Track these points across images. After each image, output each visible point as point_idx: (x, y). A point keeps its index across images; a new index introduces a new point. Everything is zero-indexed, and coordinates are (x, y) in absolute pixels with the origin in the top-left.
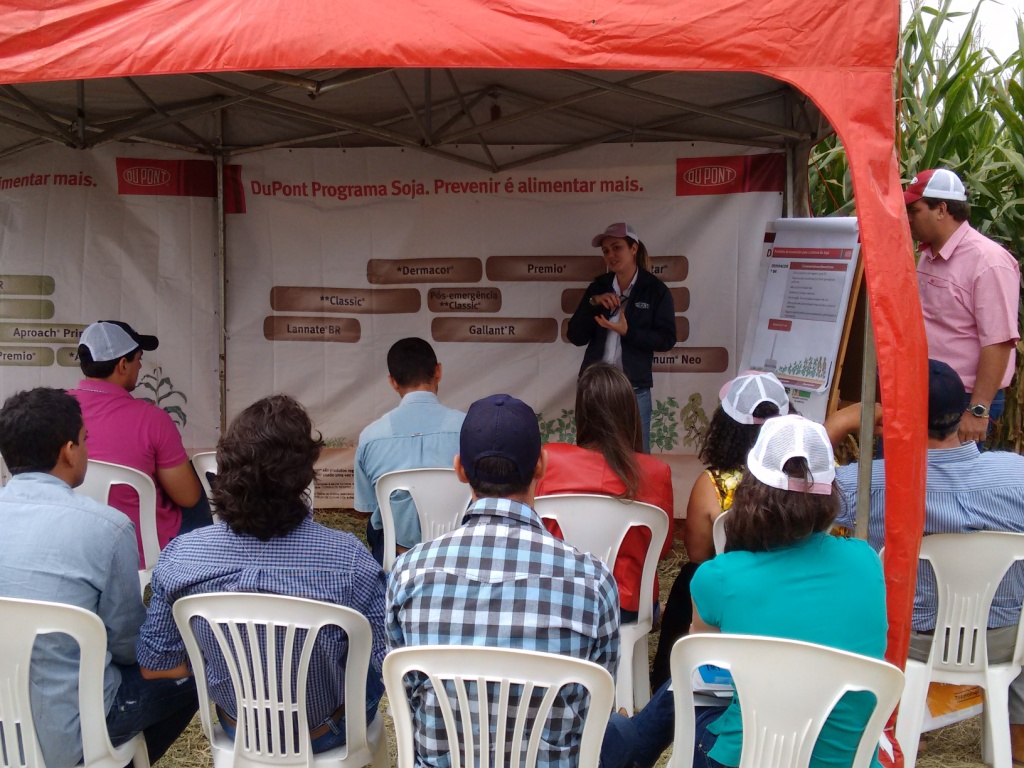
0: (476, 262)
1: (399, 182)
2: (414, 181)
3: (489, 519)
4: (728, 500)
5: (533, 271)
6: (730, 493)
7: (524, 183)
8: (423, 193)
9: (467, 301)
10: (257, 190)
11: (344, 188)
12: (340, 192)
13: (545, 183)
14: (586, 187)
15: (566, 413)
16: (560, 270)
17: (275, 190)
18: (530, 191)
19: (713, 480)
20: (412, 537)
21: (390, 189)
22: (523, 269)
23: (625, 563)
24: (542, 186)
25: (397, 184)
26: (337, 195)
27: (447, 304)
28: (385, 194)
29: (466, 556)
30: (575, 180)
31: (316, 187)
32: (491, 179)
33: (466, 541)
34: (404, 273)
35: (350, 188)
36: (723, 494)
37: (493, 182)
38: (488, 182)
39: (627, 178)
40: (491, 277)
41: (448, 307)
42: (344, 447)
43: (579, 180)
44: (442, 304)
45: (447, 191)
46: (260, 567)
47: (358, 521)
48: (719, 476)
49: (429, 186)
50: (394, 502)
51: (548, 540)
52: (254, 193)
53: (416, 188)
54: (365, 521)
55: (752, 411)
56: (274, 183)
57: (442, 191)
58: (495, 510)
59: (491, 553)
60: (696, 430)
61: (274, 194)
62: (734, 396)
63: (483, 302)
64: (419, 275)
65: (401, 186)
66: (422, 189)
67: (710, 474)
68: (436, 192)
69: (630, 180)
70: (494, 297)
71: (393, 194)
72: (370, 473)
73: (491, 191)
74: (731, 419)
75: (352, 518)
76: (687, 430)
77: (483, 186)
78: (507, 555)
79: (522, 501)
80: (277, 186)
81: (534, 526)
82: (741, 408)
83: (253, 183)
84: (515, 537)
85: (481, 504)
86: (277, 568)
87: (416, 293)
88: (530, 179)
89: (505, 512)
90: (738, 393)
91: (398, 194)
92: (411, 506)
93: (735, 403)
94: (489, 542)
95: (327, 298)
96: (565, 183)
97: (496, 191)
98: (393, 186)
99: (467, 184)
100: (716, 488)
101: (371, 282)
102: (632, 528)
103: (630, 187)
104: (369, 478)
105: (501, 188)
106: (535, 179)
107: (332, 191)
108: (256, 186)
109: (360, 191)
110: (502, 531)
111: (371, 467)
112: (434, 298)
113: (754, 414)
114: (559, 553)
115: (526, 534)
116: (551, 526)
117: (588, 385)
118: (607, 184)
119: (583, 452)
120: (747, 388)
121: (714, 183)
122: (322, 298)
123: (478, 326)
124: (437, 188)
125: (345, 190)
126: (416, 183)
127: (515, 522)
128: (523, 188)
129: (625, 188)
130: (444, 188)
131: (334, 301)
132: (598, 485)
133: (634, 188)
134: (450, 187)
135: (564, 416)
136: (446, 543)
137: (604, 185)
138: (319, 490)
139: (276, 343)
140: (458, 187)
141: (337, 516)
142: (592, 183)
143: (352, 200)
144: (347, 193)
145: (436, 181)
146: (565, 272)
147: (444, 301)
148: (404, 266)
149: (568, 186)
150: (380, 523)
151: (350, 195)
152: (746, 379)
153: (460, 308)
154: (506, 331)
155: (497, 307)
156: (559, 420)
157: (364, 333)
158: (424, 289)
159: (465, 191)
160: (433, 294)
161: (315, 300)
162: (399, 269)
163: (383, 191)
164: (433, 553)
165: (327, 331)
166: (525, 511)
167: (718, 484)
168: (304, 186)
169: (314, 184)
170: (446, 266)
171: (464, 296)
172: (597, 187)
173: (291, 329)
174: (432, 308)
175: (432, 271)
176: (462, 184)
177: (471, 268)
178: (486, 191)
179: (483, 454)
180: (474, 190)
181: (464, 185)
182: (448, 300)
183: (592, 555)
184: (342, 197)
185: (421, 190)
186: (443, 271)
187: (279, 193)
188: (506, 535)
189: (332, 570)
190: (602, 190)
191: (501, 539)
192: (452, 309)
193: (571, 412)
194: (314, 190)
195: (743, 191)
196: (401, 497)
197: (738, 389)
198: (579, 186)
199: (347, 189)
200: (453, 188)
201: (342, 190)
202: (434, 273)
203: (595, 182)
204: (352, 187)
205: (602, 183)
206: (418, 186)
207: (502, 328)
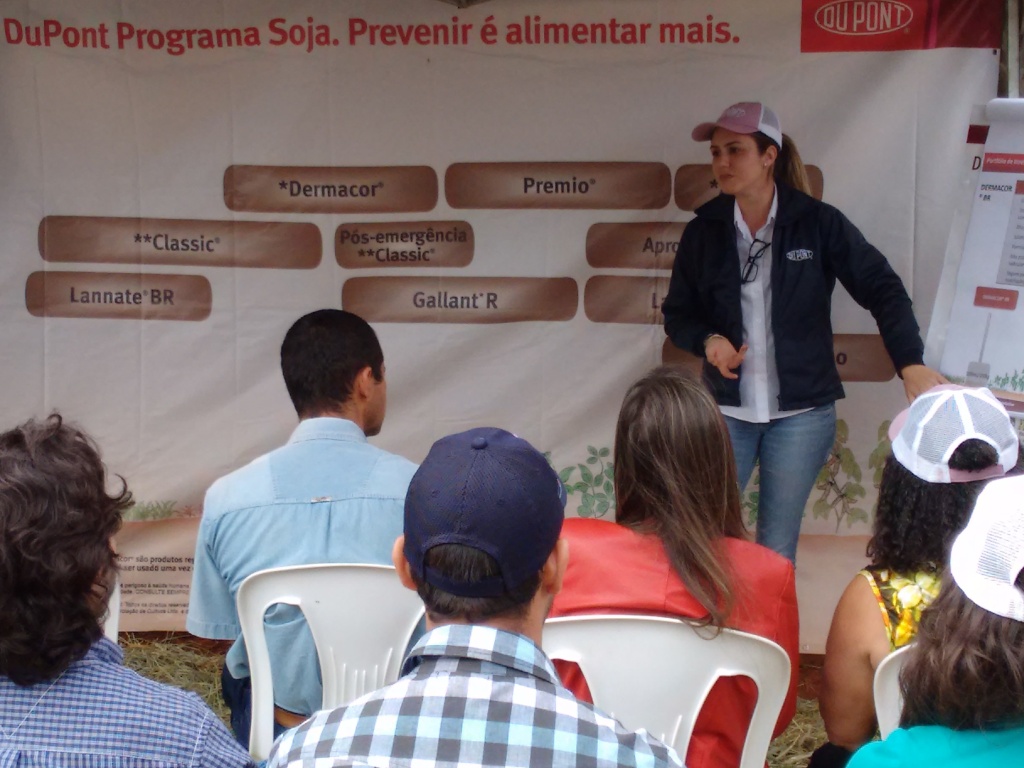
0: (428, 173)
1: (282, 21)
2: (310, 20)
3: (454, 665)
4: (903, 630)
5: (532, 190)
6: (907, 615)
7: (518, 27)
8: (327, 42)
9: (409, 246)
10: (14, 35)
11: (179, 33)
12: (174, 41)
13: (556, 28)
14: (633, 33)
15: (595, 455)
16: (584, 187)
17: (48, 35)
18: (528, 40)
19: (876, 591)
20: (306, 692)
21: (265, 34)
22: (515, 186)
23: (708, 745)
24: (551, 31)
25: (278, 25)
26: (166, 46)
27: (371, 253)
28: (257, 42)
29: (410, 734)
30: (613, 21)
31: (125, 32)
32: (455, 19)
33: (411, 707)
34: (292, 194)
35: (190, 33)
36: (894, 617)
37: (460, 23)
38: (450, 25)
39: (710, 18)
40: (455, 201)
41: (374, 258)
42: (174, 516)
43: (621, 21)
44: (362, 253)
45: (372, 41)
46: (20, 747)
47: (200, 659)
48: (887, 583)
49: (339, 31)
50: (272, 626)
51: (566, 705)
52: (10, 40)
53: (315, 33)
54: (215, 659)
55: (947, 456)
56: (47, 23)
57: (363, 40)
58: (466, 649)
59: (458, 730)
60: (838, 491)
61: (47, 43)
62: (914, 429)
63: (439, 248)
64: (319, 198)
65: (286, 27)
66: (326, 35)
67: (870, 578)
68: (352, 41)
69: (715, 23)
70: (461, 237)
71: (273, 42)
72: (229, 569)
73: (455, 41)
74: (909, 473)
75: (189, 654)
76: (820, 488)
77: (441, 33)
78: (489, 733)
79: (517, 631)
80: (52, 28)
81: (541, 679)
82: (928, 453)
83: (7, 22)
84: (504, 699)
85: (439, 637)
86: (53, 749)
87: (312, 233)
88: (528, 19)
89: (485, 652)
90: (922, 424)
91: (281, 42)
92: (303, 635)
93: (917, 444)
94: (454, 708)
95: (147, 238)
96: (594, 27)
97: (465, 40)
98: (272, 26)
99: (411, 28)
100: (882, 606)
101: (231, 205)
102: (722, 680)
103: (715, 34)
104: (227, 580)
105: (474, 35)
106: (537, 18)
107: (156, 39)
108: (13, 28)
109: (209, 38)
110: (480, 687)
111: (230, 558)
112: (348, 242)
113: (953, 464)
114: (587, 730)
115: (524, 695)
116: (569, 675)
117: (638, 415)
118: (672, 28)
119: (629, 535)
120: (938, 415)
121: (871, 30)
122: (138, 238)
123: (430, 292)
124: (353, 34)
125: (180, 37)
126: (315, 25)
127: (503, 671)
128: (515, 35)
129: (705, 37)
130: (368, 34)
131: (161, 242)
132: (658, 598)
133: (722, 37)
134: (378, 33)
135: (592, 460)
136: (372, 709)
137: (667, 31)
138: (129, 598)
139: (48, 321)
140: (393, 34)
141: (161, 649)
142: (644, 28)
143: (194, 55)
144: (184, 42)
145: (352, 22)
146: (594, 193)
147: (366, 247)
148: (292, 178)
149: (599, 32)
150: (244, 665)
151: (190, 45)
152: (937, 397)
153: (396, 259)
154: (482, 302)
155: (465, 256)
156: (582, 467)
157: (217, 302)
158: (328, 225)
159: (405, 40)
160: (345, 235)
161: (126, 242)
162: (283, 185)
163: (253, 37)
164: (347, 729)
165: (146, 300)
166: (523, 651)
167: (886, 597)
168: (103, 30)
169: (120, 26)
170: (369, 183)
171: (404, 237)
172: (653, 34)
173: (78, 296)
174: (343, 260)
175: (343, 191)
176: (400, 28)
177: (417, 184)
178: (446, 41)
179: (436, 539)
180: (423, 39)
181: (405, 30)
182: (374, 245)
183: (649, 735)
184: (176, 49)
185: (324, 36)
186: (366, 191)
187: (57, 42)
188: (487, 696)
189: (157, 757)
190: (663, 40)
191: (478, 702)
192: (381, 262)
193: (605, 452)
194: (121, 38)
195: (926, 46)
196: (284, 616)
197: (921, 417)
198: (619, 32)
199: (185, 36)
200: (383, 36)
201: (174, 36)
202: (346, 195)
203: (649, 26)
204: (195, 31)
205: (663, 27)
206: (319, 28)
207: (474, 297)
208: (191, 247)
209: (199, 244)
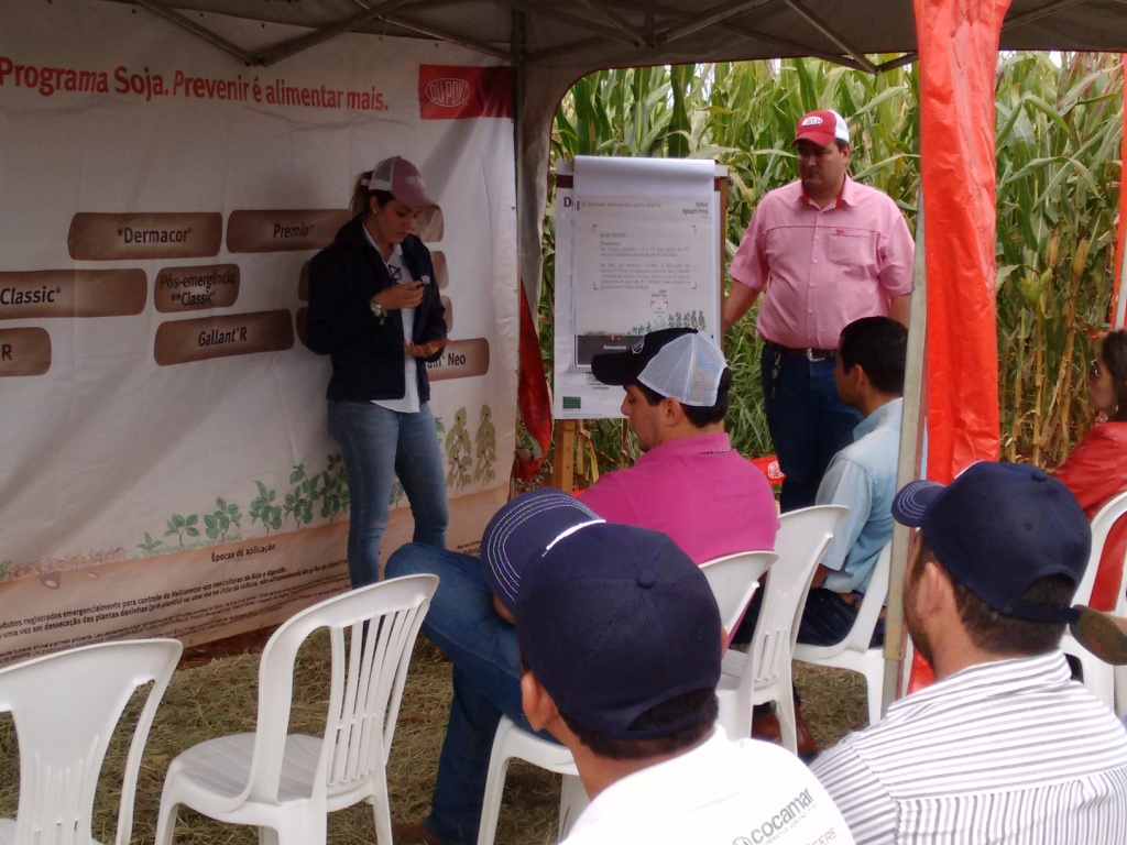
0: (218, 219)
1: (124, 70)
2: (146, 70)
5: (278, 235)
7: (273, 89)
8: (161, 92)
9: (198, 290)
11: (51, 71)
12: (45, 80)
13: (293, 91)
14: (334, 98)
16: (306, 232)
18: (279, 102)
21: (112, 83)
22: (269, 232)
24: (291, 94)
25: (121, 74)
26: (39, 85)
27: (179, 296)
28: (106, 89)
30: (323, 88)
34: (127, 241)
35: (60, 72)
39: (374, 89)
40: (232, 249)
41: (182, 301)
43: (326, 88)
44: (173, 297)
53: (152, 82)
57: (181, 91)
63: (219, 290)
64: (148, 245)
65: (127, 75)
66: (161, 84)
68: (177, 93)
69: (376, 92)
70: (233, 280)
71: (118, 90)
73: (240, 97)
77: (232, 89)
87: (140, 275)
88: (277, 82)
91: (125, 91)
96: (313, 92)
97: (245, 97)
98: (117, 75)
99: (214, 83)
101: (74, 254)
103: (376, 103)
105: (250, 93)
106: (283, 83)
107: (31, 77)
109: (74, 79)
112: (165, 286)
118: (354, 96)
123: (208, 331)
124: (176, 85)
125: (50, 78)
126: (151, 75)
128: (271, 95)
129: (371, 105)
130: (183, 86)
133: (379, 105)
134: (191, 85)
137: (350, 98)
140: (202, 87)
142: (338, 94)
143: (62, 97)
144: (53, 82)
145: (176, 74)
146: (312, 235)
147: (176, 292)
148: (126, 227)
149: (315, 96)
151: (58, 87)
154: (237, 336)
158: (151, 270)
159: (211, 95)
160: (163, 280)
162: (120, 233)
163: (103, 84)
170: (182, 228)
172: (344, 101)
174: (160, 304)
175: (164, 237)
176: (207, 81)
177: (210, 231)
181: (211, 83)
182: (180, 289)
184: (46, 89)
185: (159, 86)
190: (349, 105)
192: (186, 306)
198: (327, 97)
199: (55, 74)
200: (196, 88)
201: (46, 75)
202: (166, 241)
203: (342, 93)
204: (63, 72)
205: (349, 94)
206: (155, 78)
207: (234, 333)
208: (34, 298)
209: (41, 295)
